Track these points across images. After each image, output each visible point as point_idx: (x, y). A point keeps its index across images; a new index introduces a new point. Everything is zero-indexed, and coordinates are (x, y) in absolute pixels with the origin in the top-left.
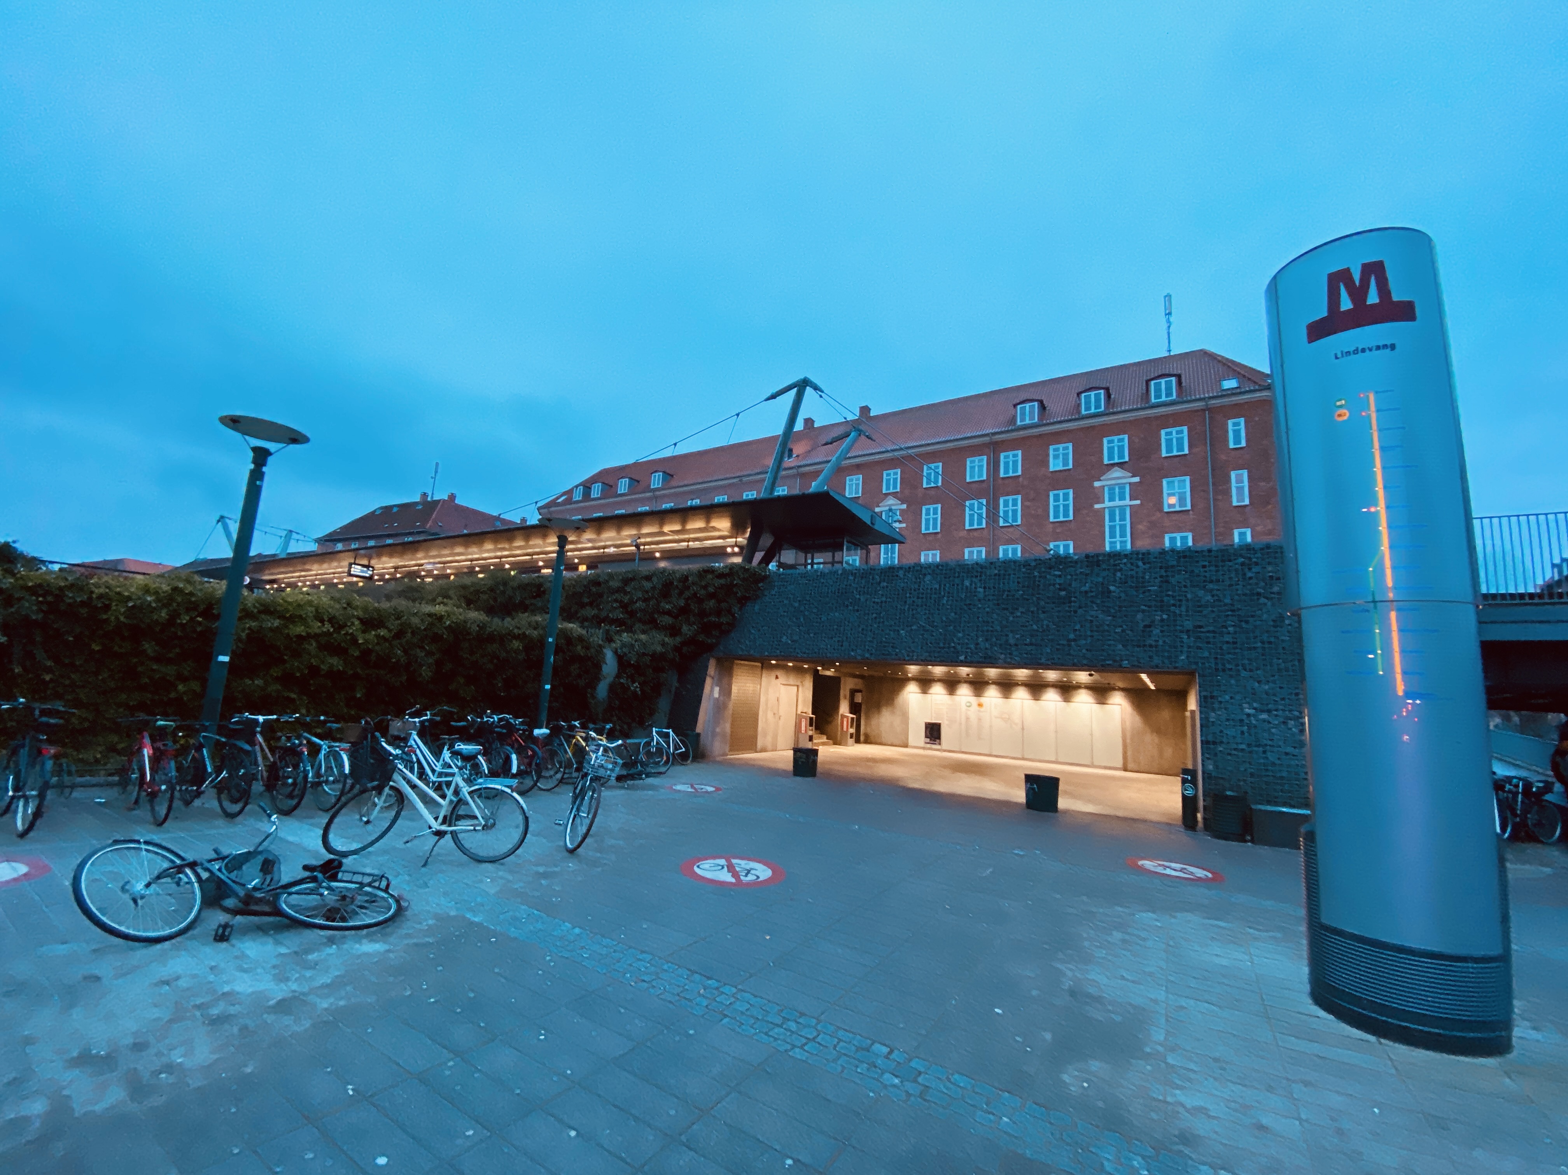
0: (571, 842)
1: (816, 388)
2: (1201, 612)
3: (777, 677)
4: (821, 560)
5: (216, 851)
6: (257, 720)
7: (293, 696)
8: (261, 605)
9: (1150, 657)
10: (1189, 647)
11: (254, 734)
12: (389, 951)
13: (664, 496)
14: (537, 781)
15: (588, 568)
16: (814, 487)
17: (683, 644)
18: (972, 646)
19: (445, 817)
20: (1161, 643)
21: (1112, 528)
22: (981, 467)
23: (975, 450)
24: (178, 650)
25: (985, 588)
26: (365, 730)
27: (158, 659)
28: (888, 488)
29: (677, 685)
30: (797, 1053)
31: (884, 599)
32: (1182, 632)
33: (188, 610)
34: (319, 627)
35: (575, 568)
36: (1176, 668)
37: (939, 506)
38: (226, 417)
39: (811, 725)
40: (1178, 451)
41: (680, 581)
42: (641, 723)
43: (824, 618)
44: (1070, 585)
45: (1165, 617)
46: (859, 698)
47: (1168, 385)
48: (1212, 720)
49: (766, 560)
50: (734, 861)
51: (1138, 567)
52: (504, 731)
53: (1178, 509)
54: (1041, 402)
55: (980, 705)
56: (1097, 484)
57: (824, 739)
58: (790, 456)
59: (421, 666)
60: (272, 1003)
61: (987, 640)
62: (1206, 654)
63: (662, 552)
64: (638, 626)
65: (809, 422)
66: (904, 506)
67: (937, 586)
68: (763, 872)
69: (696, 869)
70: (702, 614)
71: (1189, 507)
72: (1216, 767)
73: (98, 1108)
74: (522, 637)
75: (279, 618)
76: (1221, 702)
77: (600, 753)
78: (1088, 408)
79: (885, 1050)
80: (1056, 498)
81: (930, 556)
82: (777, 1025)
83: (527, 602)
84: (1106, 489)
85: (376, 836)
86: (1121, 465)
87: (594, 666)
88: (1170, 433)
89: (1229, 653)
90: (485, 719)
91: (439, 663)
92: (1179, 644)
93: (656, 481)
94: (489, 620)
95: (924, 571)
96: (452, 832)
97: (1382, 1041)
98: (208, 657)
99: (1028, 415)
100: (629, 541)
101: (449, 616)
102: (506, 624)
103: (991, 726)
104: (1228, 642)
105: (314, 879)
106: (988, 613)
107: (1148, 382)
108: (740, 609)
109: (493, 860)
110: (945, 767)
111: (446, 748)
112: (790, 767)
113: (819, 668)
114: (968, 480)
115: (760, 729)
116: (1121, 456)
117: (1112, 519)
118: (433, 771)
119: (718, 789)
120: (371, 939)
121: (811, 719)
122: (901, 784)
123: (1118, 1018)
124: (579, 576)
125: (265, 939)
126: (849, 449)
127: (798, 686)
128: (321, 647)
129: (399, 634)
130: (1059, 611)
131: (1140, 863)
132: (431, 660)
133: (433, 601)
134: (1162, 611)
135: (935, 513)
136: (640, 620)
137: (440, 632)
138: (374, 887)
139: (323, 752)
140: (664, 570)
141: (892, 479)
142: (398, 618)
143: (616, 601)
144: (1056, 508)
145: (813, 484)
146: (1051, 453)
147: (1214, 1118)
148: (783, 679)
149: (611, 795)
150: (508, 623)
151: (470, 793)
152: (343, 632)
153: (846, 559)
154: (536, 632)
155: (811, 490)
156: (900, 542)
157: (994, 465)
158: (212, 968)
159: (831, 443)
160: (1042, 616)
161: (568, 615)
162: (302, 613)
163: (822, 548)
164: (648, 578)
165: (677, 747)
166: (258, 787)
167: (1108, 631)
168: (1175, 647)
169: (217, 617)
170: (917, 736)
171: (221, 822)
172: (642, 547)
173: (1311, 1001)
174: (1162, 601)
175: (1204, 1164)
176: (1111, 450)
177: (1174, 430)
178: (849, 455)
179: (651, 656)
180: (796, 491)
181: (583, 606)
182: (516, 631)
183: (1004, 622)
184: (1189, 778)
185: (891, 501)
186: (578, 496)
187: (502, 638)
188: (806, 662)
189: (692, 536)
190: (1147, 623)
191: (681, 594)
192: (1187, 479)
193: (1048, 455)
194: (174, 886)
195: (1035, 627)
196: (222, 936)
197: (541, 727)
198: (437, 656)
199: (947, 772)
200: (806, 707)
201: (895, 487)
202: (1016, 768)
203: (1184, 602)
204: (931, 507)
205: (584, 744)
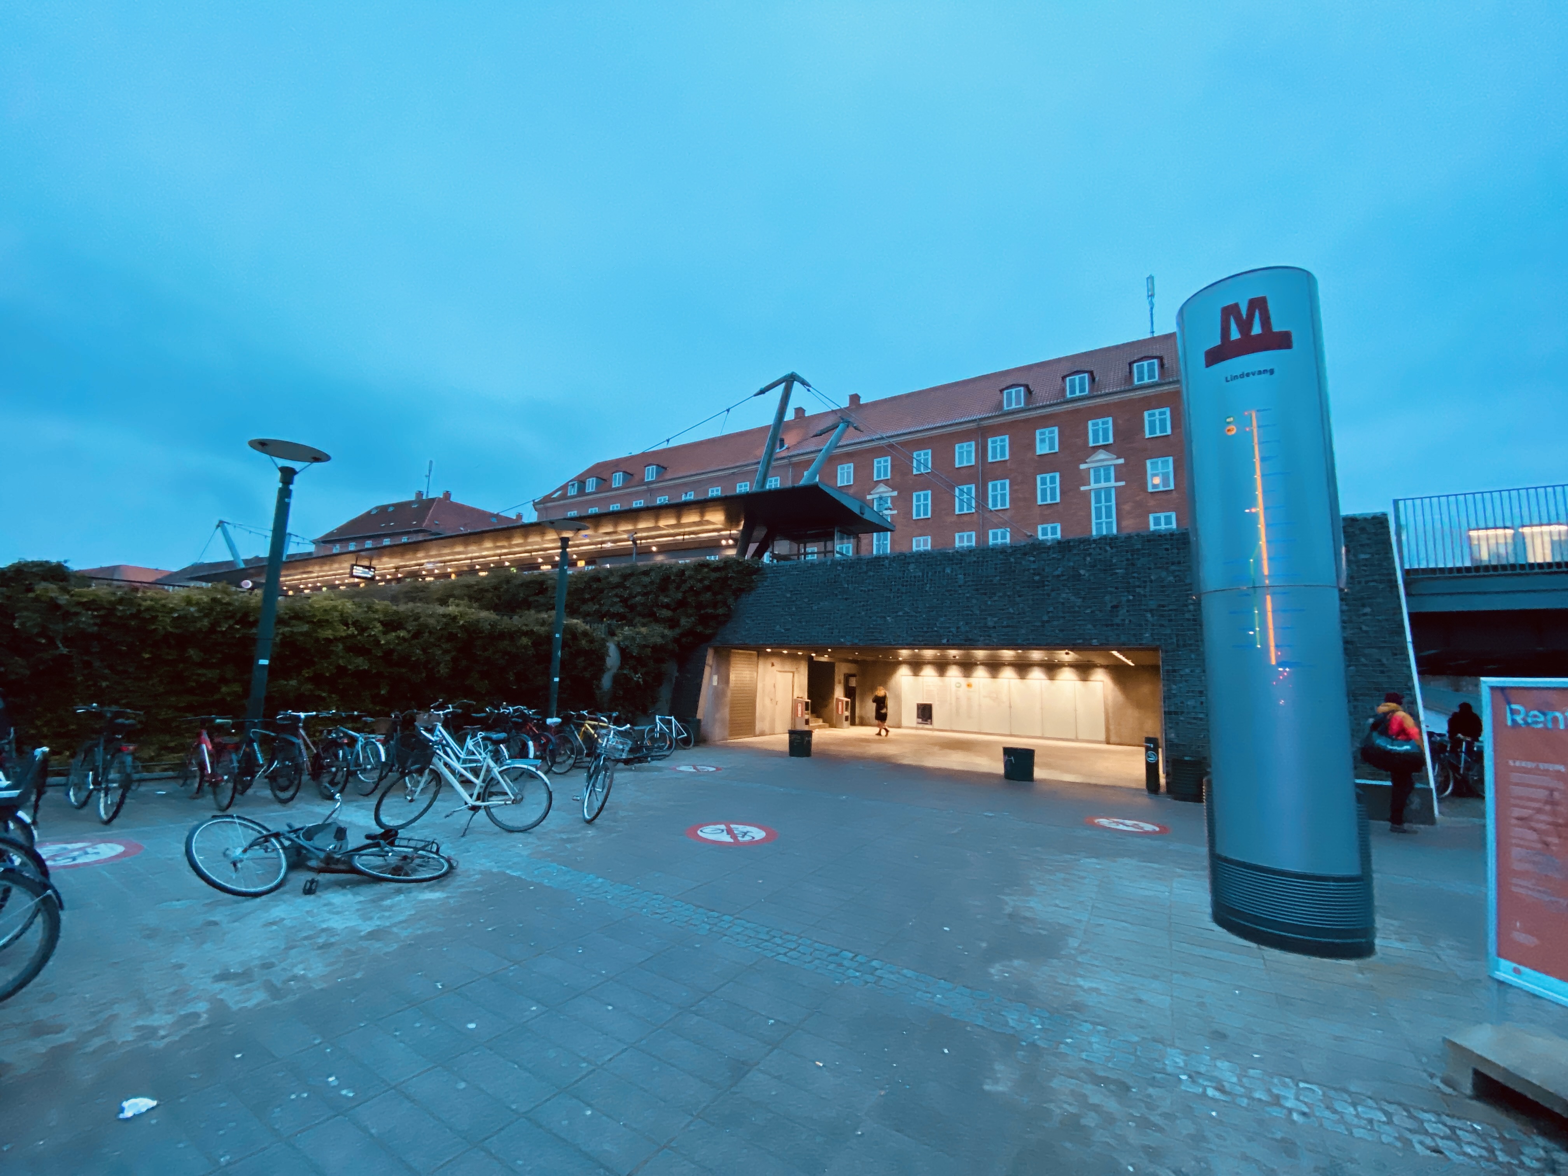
0: (589, 814)
1: (804, 383)
2: (1163, 591)
3: (773, 665)
4: (816, 549)
5: (289, 826)
6: (299, 716)
7: (324, 695)
8: (290, 610)
9: (1118, 635)
10: (1153, 625)
11: (297, 728)
12: (448, 897)
13: (659, 489)
14: (552, 766)
15: (587, 563)
16: (806, 478)
17: (682, 635)
18: (954, 630)
19: (479, 794)
20: (1127, 622)
21: (1098, 510)
22: (969, 452)
23: (964, 436)
24: (219, 656)
25: (965, 575)
26: (394, 723)
27: (201, 665)
28: (879, 475)
29: (677, 674)
30: (782, 958)
31: (871, 588)
32: (1146, 611)
33: (227, 618)
34: (345, 630)
35: (573, 564)
36: (1140, 644)
37: (929, 492)
38: (255, 441)
39: (807, 709)
40: (1161, 432)
41: (676, 575)
42: (645, 711)
43: (815, 608)
44: (1044, 570)
45: (1131, 597)
46: (853, 683)
47: (1151, 366)
48: (1174, 692)
49: (759, 553)
50: (732, 826)
51: (1106, 551)
52: (520, 720)
53: (1161, 489)
54: (1027, 387)
55: (969, 685)
56: (1083, 466)
57: (820, 722)
58: (782, 446)
59: (439, 664)
60: (362, 934)
61: (967, 624)
62: (1168, 631)
63: (659, 545)
64: (638, 619)
65: (799, 411)
66: (895, 493)
67: (920, 574)
68: (758, 834)
69: (699, 832)
70: (700, 606)
71: (1172, 487)
72: (1178, 736)
73: (249, 1004)
74: (529, 633)
75: (308, 622)
76: (1182, 676)
77: (611, 736)
78: (1073, 391)
79: (851, 955)
80: (1044, 482)
81: (922, 544)
82: (766, 941)
83: (531, 599)
84: (1092, 471)
85: (417, 814)
86: (1105, 447)
87: (597, 658)
88: (1153, 415)
89: (1189, 630)
90: (502, 711)
91: (455, 660)
92: (1143, 623)
93: (650, 475)
94: (498, 618)
95: (908, 560)
96: (485, 807)
97: (1263, 947)
98: (250, 661)
99: (1014, 400)
100: (625, 536)
101: (461, 616)
102: (515, 623)
103: (980, 705)
104: (1189, 620)
105: (377, 845)
106: (967, 598)
107: (1131, 364)
108: (736, 599)
109: (524, 830)
110: (935, 744)
111: (469, 737)
112: (786, 748)
113: (813, 655)
114: (957, 466)
115: (757, 714)
116: (1106, 438)
117: (1098, 501)
118: (458, 758)
119: (718, 769)
120: (431, 889)
121: (807, 703)
122: (893, 761)
123: (1044, 932)
124: (580, 572)
125: (345, 891)
126: (839, 438)
127: (793, 673)
128: (349, 649)
129: (417, 635)
130: (1033, 595)
131: (1096, 821)
132: (448, 658)
133: (443, 602)
134: (1128, 592)
135: (926, 499)
136: (640, 615)
137: (454, 631)
138: (428, 851)
139: (360, 743)
140: (661, 566)
141: (882, 466)
142: (415, 620)
143: (616, 595)
144: (1044, 491)
145: (805, 473)
146: (1038, 437)
147: (1104, 995)
148: (778, 665)
149: (622, 776)
150: (517, 621)
151: (500, 773)
152: (366, 635)
153: (837, 548)
154: (543, 629)
155: (802, 482)
156: (891, 531)
157: (982, 451)
158: (308, 912)
159: (821, 435)
160: (1018, 599)
161: (572, 611)
162: (328, 617)
163: (815, 538)
164: (646, 573)
165: (679, 733)
166: (305, 778)
167: (1078, 612)
168: (1140, 625)
169: (254, 624)
170: (909, 716)
171: (277, 806)
172: (638, 542)
173: (1210, 920)
174: (1129, 583)
175: (1086, 1021)
176: (1096, 433)
177: (1157, 411)
178: (840, 444)
179: (652, 648)
180: (789, 484)
181: (584, 601)
182: (524, 628)
183: (983, 607)
184: (1152, 746)
185: (882, 488)
186: (572, 491)
187: (512, 635)
188: (799, 649)
189: (687, 530)
190: (1115, 603)
191: (678, 588)
192: (1171, 459)
193: (1035, 439)
194: (262, 851)
195: (1011, 610)
196: (309, 890)
197: (552, 717)
198: (454, 653)
199: (936, 749)
200: (801, 691)
201: (886, 474)
202: (996, 743)
203: (1148, 584)
204: (922, 493)
205: (593, 732)
